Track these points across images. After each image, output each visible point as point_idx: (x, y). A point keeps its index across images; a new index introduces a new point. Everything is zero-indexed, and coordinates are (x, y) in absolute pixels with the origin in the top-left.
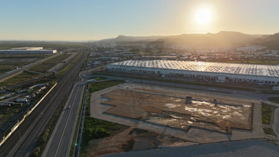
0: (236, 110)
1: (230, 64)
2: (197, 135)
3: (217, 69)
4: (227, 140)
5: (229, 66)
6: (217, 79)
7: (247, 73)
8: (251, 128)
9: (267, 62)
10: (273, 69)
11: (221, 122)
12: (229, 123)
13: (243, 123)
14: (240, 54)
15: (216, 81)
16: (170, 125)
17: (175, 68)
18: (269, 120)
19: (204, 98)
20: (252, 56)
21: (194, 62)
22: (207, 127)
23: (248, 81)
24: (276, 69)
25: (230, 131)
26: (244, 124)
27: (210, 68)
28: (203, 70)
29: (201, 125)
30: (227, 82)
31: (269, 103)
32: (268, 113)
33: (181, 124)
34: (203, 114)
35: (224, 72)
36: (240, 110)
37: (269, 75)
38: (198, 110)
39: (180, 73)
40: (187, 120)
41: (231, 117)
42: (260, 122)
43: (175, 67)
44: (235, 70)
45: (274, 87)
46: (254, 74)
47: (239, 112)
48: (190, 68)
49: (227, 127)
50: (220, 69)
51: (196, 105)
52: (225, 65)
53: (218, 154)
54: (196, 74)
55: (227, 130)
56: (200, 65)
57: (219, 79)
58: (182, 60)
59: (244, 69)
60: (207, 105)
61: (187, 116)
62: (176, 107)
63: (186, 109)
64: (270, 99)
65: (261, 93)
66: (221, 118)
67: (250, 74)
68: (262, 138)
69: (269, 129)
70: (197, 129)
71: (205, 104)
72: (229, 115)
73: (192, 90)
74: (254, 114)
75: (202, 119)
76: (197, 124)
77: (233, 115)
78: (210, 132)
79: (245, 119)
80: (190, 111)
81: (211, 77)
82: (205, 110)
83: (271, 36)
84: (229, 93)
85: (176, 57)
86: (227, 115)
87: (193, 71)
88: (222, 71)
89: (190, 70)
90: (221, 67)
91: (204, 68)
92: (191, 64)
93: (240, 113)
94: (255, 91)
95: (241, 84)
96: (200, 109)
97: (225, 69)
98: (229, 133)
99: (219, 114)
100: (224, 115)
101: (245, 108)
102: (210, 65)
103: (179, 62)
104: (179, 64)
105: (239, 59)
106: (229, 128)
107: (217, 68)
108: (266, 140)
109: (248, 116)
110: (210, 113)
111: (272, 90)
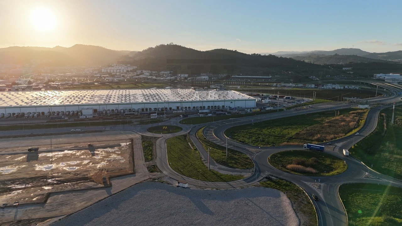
0: (112, 152)
1: (96, 91)
2: (62, 204)
3: (79, 100)
4: (106, 197)
5: (95, 94)
6: (82, 114)
7: (119, 101)
8: (134, 170)
9: (140, 85)
10: (148, 93)
11: (96, 174)
12: (106, 173)
13: (123, 167)
14: (108, 77)
15: (80, 117)
16: (11, 203)
17: (5, 105)
18: (152, 155)
19: (65, 145)
20: (122, 78)
21: (41, 92)
22: (76, 187)
23: (122, 111)
24: (151, 93)
25: (108, 183)
26: (125, 168)
27: (68, 99)
28: (57, 102)
29: (67, 187)
30: (95, 117)
31: (149, 134)
32: (149, 146)
33: (32, 195)
34: (67, 170)
35: (89, 102)
36: (117, 151)
37: (144, 101)
38: (58, 166)
39: (17, 111)
40: (41, 186)
41: (108, 163)
42: (143, 160)
43: (6, 103)
44: (103, 98)
45: (151, 114)
46: (120, 102)
47: (116, 153)
48: (34, 101)
49: (104, 179)
50: (83, 99)
51: (53, 159)
52: (90, 93)
53: (97, 219)
54: (46, 111)
55: (105, 183)
56: (52, 96)
57: (83, 113)
58: (17, 90)
59: (115, 96)
60: (71, 154)
61: (42, 179)
62: (18, 170)
63: (37, 169)
64: (150, 130)
65: (139, 124)
66: (95, 168)
67: (123, 102)
68: (147, 179)
69: (153, 165)
70: (61, 195)
71: (68, 154)
72: (104, 162)
73: (43, 137)
74: (135, 152)
75: (67, 178)
76: (59, 187)
77: (110, 160)
78: (81, 193)
79: (125, 161)
80: (44, 170)
81: (71, 113)
82: (69, 162)
83: (139, 52)
84: (101, 131)
85: (4, 85)
86: (102, 162)
87: (40, 106)
88: (87, 101)
89: (35, 104)
90: (84, 97)
91: (59, 99)
92: (35, 96)
93: (118, 155)
94: (133, 123)
95: (114, 117)
96: (61, 163)
97: (90, 99)
98: (107, 186)
99: (91, 164)
100: (98, 163)
101: (123, 147)
102: (68, 95)
103: (12, 93)
104: (13, 98)
105: (107, 83)
106: (107, 179)
107: (79, 98)
108: (151, 180)
109: (128, 156)
110: (77, 165)
111: (149, 119)
